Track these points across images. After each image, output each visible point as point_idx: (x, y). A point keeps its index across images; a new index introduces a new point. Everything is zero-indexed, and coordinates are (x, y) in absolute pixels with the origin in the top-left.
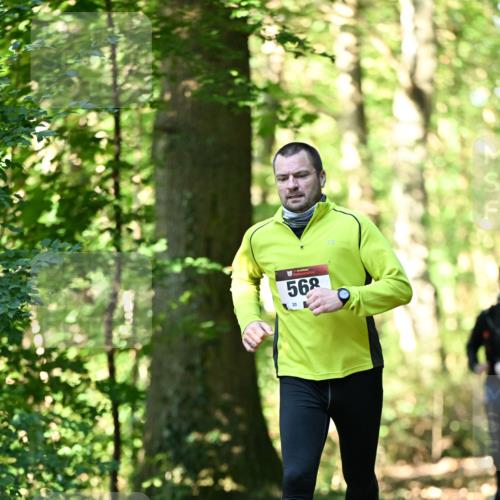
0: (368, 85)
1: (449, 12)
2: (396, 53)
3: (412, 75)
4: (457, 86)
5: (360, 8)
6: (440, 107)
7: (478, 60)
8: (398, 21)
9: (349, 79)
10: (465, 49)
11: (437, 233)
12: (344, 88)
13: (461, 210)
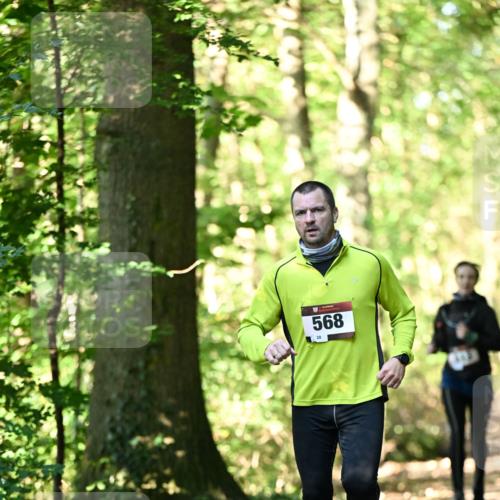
0: (311, 89)
1: (392, 15)
2: (340, 57)
3: (356, 78)
4: (401, 90)
5: (304, 11)
6: (384, 110)
7: (421, 63)
8: (342, 25)
9: (292, 81)
10: (408, 52)
11: (381, 237)
12: (287, 91)
13: (405, 213)
